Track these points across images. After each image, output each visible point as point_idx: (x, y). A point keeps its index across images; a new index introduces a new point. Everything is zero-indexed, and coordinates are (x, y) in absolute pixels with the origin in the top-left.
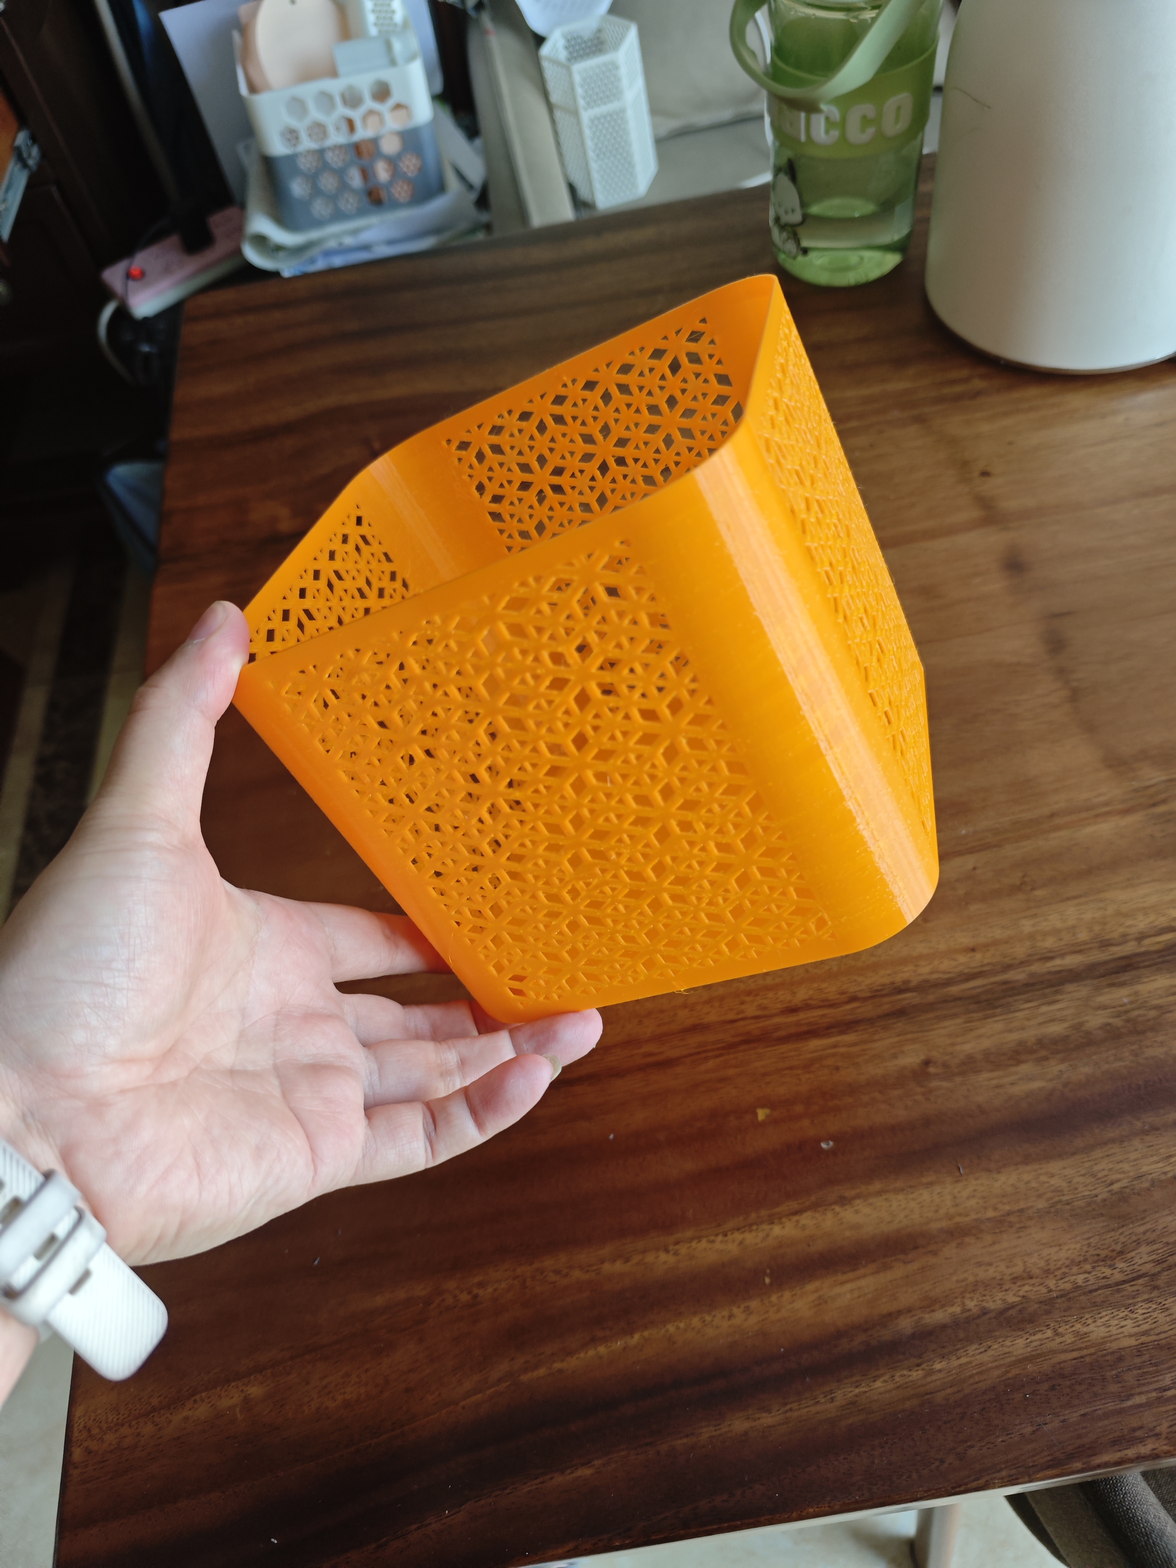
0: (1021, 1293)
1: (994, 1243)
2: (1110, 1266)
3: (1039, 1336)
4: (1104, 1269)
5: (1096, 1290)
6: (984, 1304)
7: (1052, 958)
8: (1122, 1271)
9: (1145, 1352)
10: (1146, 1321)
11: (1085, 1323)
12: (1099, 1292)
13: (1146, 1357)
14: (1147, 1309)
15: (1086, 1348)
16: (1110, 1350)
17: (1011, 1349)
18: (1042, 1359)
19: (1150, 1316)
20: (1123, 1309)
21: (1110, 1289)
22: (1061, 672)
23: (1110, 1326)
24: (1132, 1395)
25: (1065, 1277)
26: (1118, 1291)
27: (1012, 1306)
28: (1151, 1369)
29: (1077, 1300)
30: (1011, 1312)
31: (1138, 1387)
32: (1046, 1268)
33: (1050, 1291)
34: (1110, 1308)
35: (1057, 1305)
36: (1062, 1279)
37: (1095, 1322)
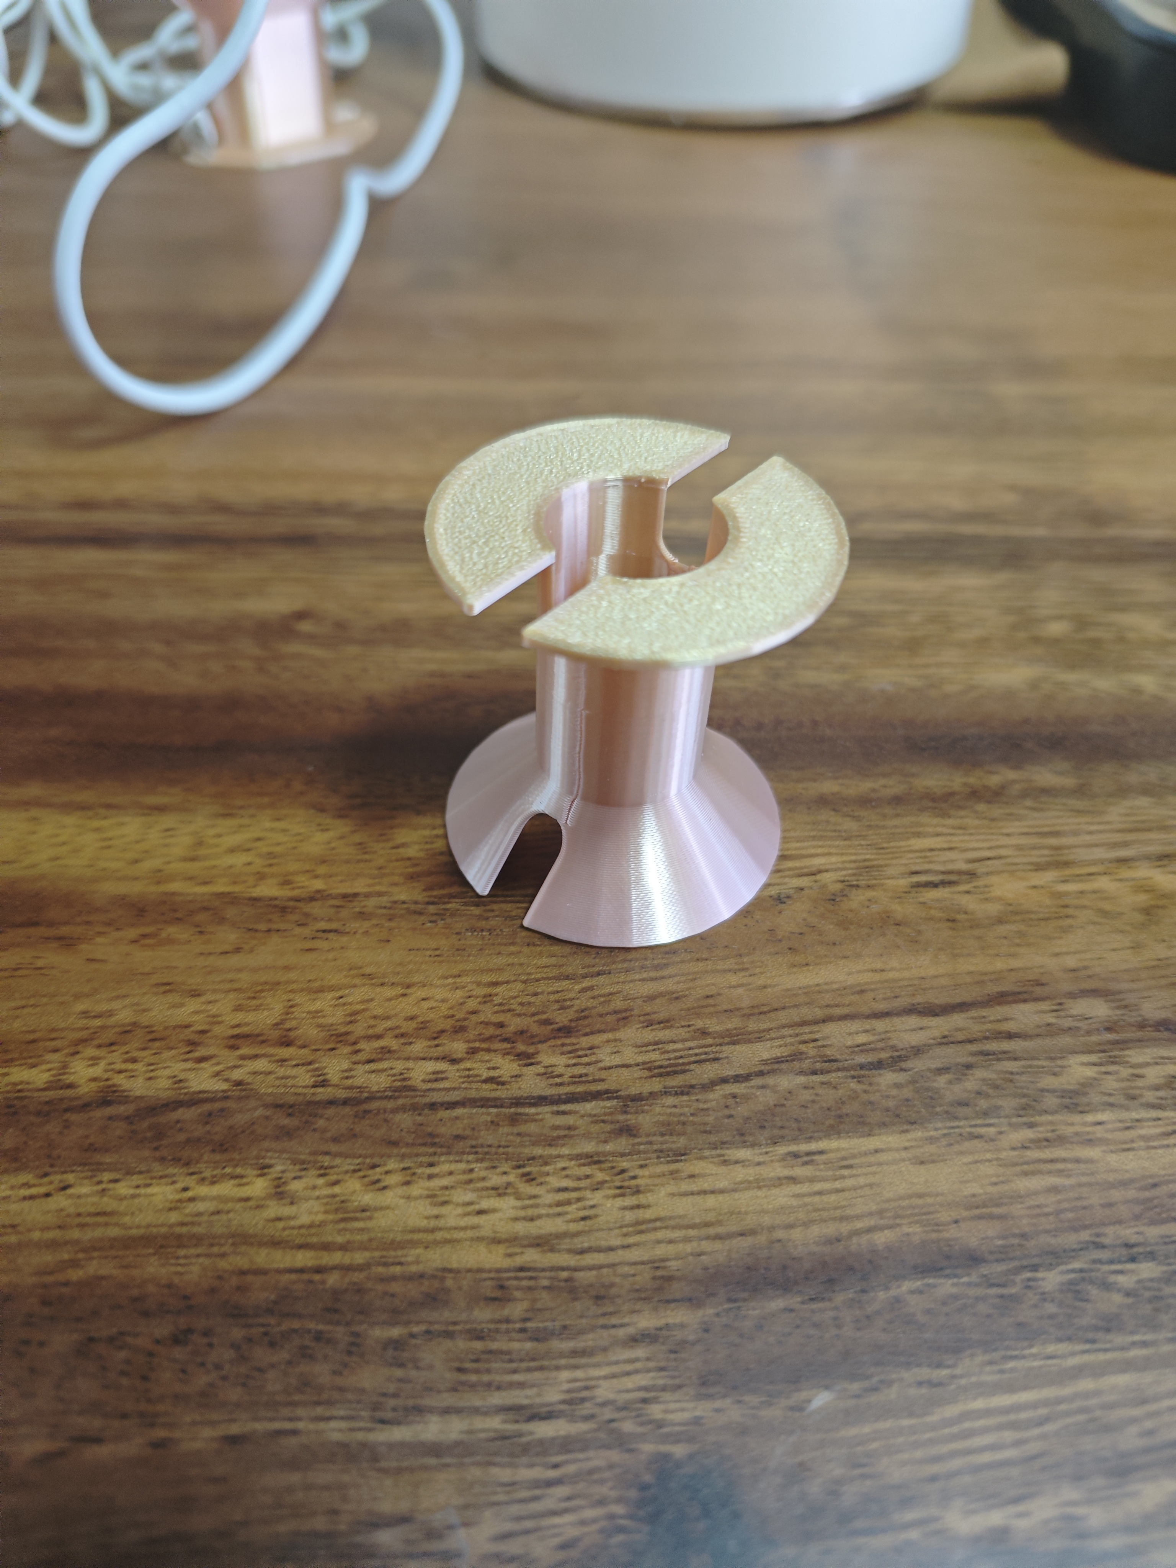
0: (237, 1075)
1: (238, 950)
2: (520, 1056)
3: (226, 1188)
4: (497, 1059)
5: (451, 1105)
6: (120, 1080)
8: (548, 1074)
9: (518, 1294)
10: (559, 1209)
11: (378, 1181)
12: (459, 1111)
13: (517, 1310)
14: (579, 1179)
15: (344, 1248)
16: (414, 1269)
17: (122, 1207)
18: (199, 1251)
19: (579, 1200)
20: (505, 1167)
21: (494, 1110)
23: (445, 1203)
24: (420, 1410)
25: (381, 1060)
26: (514, 1120)
27: (195, 1100)
28: (516, 1345)
29: (386, 1120)
30: (181, 1114)
31: (454, 1390)
32: (343, 1029)
33: (324, 1084)
34: (471, 1157)
35: (321, 1123)
36: (369, 1061)
37: (407, 1183)
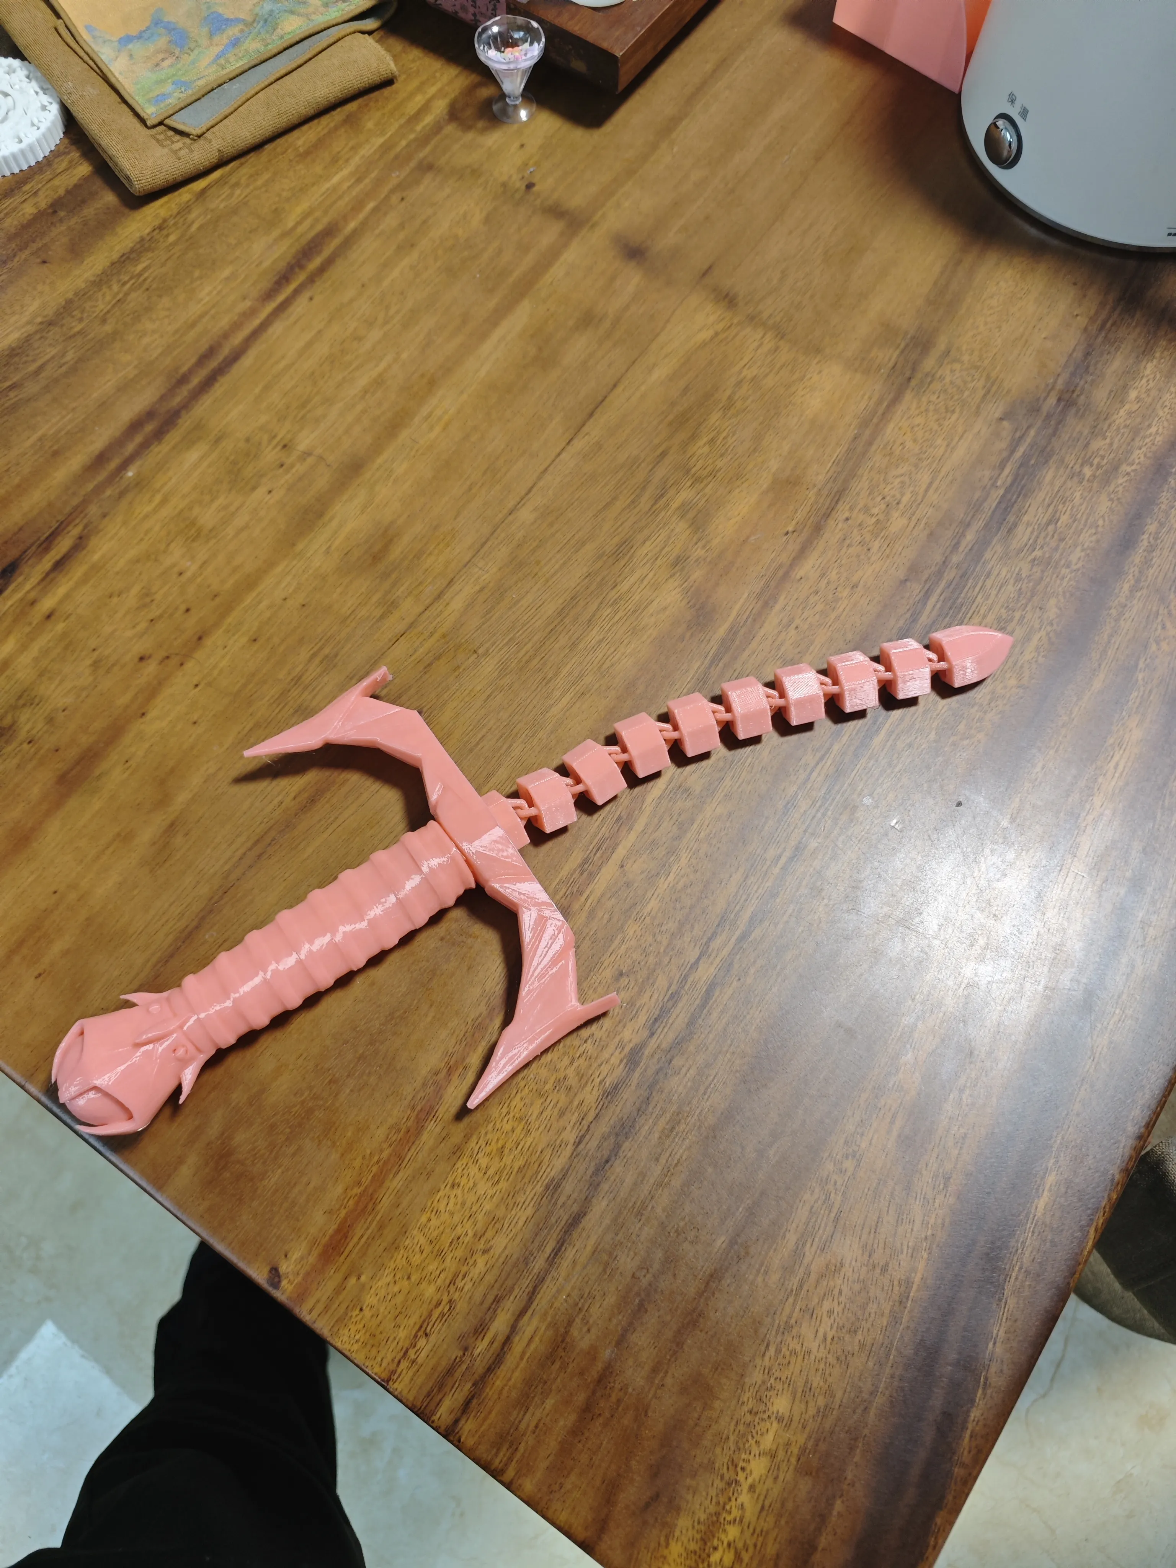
7: (958, 543)
22: (752, 319)
